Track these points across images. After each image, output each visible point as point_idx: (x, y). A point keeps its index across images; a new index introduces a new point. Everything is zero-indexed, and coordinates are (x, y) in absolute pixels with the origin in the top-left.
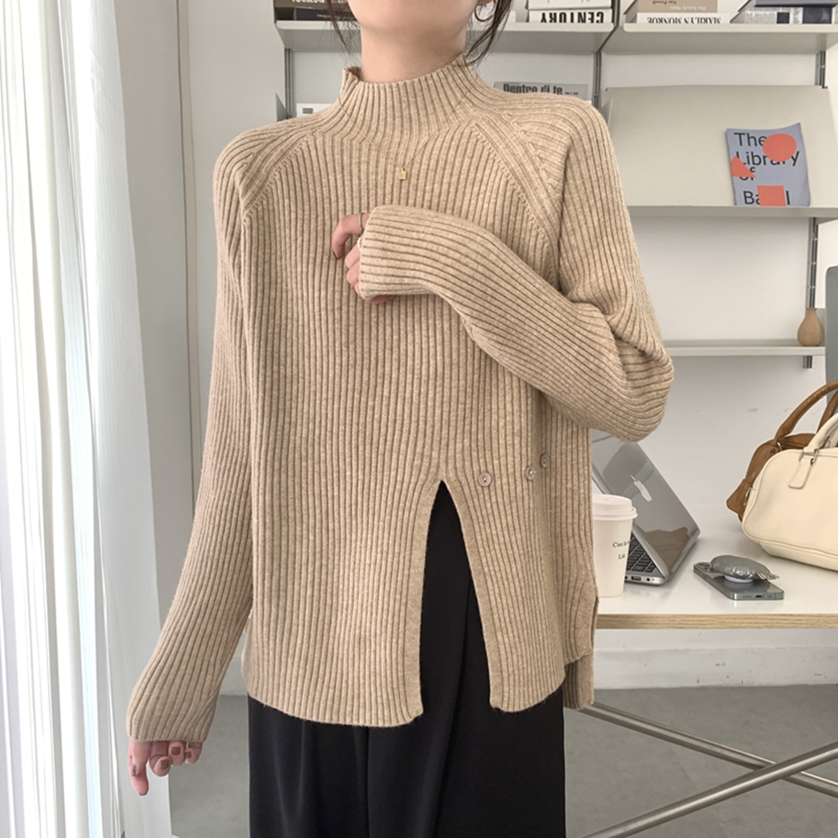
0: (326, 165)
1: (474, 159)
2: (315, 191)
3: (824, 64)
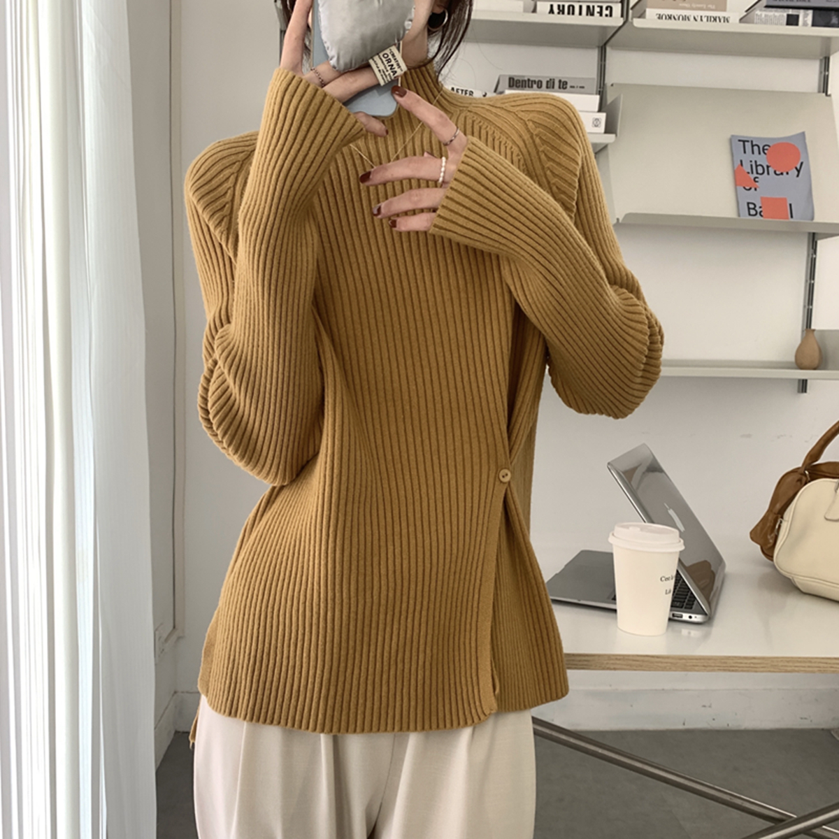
3: (828, 70)
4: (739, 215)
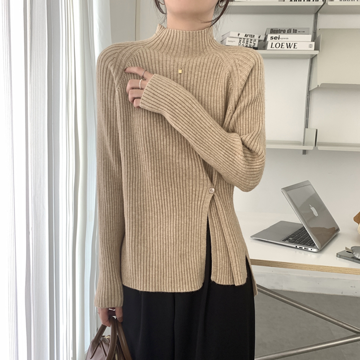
1: (215, 64)
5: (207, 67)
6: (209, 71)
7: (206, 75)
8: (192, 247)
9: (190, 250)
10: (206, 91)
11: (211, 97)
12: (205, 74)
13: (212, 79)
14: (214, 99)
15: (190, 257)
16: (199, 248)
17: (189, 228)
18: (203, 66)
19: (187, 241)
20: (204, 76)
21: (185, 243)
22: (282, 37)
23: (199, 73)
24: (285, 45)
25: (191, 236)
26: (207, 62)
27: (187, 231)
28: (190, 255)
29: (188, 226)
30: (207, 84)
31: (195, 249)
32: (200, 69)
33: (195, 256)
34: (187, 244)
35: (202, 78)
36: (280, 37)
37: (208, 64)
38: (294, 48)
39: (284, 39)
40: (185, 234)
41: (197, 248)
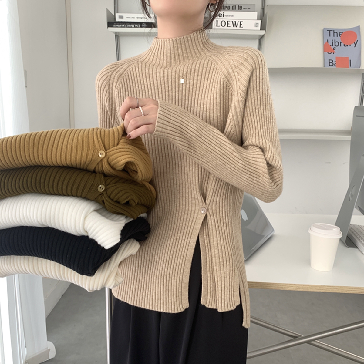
0: (142, 74)
2: (139, 87)
4: (324, 66)
5: (199, 73)
6: (201, 77)
7: (199, 82)
8: (174, 269)
9: (171, 272)
10: (199, 100)
11: (204, 105)
12: (197, 81)
13: (205, 85)
14: (207, 107)
15: (170, 279)
16: (182, 271)
17: (174, 249)
18: (194, 73)
19: (170, 262)
20: (197, 84)
21: (167, 264)
22: (227, 15)
23: (191, 81)
24: (231, 24)
25: (175, 258)
26: (199, 68)
27: (172, 252)
28: (170, 276)
29: (173, 246)
30: (200, 92)
31: (177, 271)
32: (191, 77)
33: (175, 278)
34: (169, 266)
35: (194, 86)
36: (225, 15)
37: (200, 69)
38: (240, 27)
39: (229, 16)
40: (169, 255)
41: (179, 271)
